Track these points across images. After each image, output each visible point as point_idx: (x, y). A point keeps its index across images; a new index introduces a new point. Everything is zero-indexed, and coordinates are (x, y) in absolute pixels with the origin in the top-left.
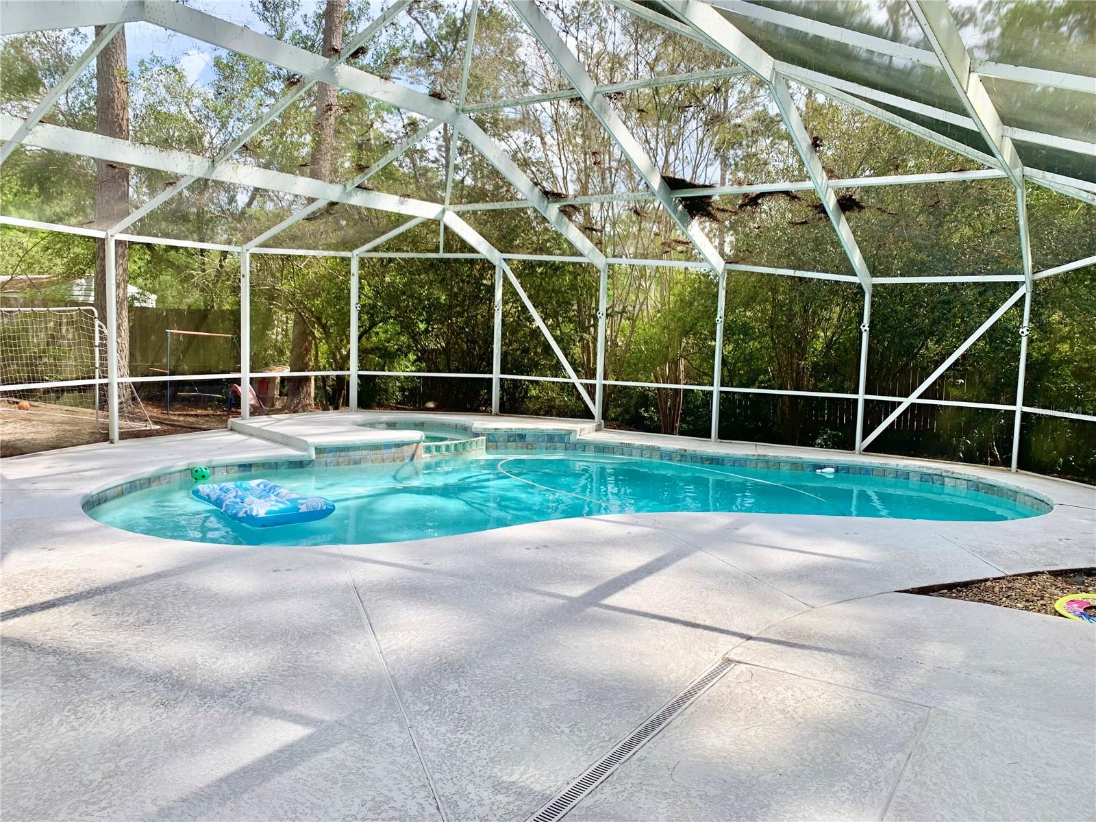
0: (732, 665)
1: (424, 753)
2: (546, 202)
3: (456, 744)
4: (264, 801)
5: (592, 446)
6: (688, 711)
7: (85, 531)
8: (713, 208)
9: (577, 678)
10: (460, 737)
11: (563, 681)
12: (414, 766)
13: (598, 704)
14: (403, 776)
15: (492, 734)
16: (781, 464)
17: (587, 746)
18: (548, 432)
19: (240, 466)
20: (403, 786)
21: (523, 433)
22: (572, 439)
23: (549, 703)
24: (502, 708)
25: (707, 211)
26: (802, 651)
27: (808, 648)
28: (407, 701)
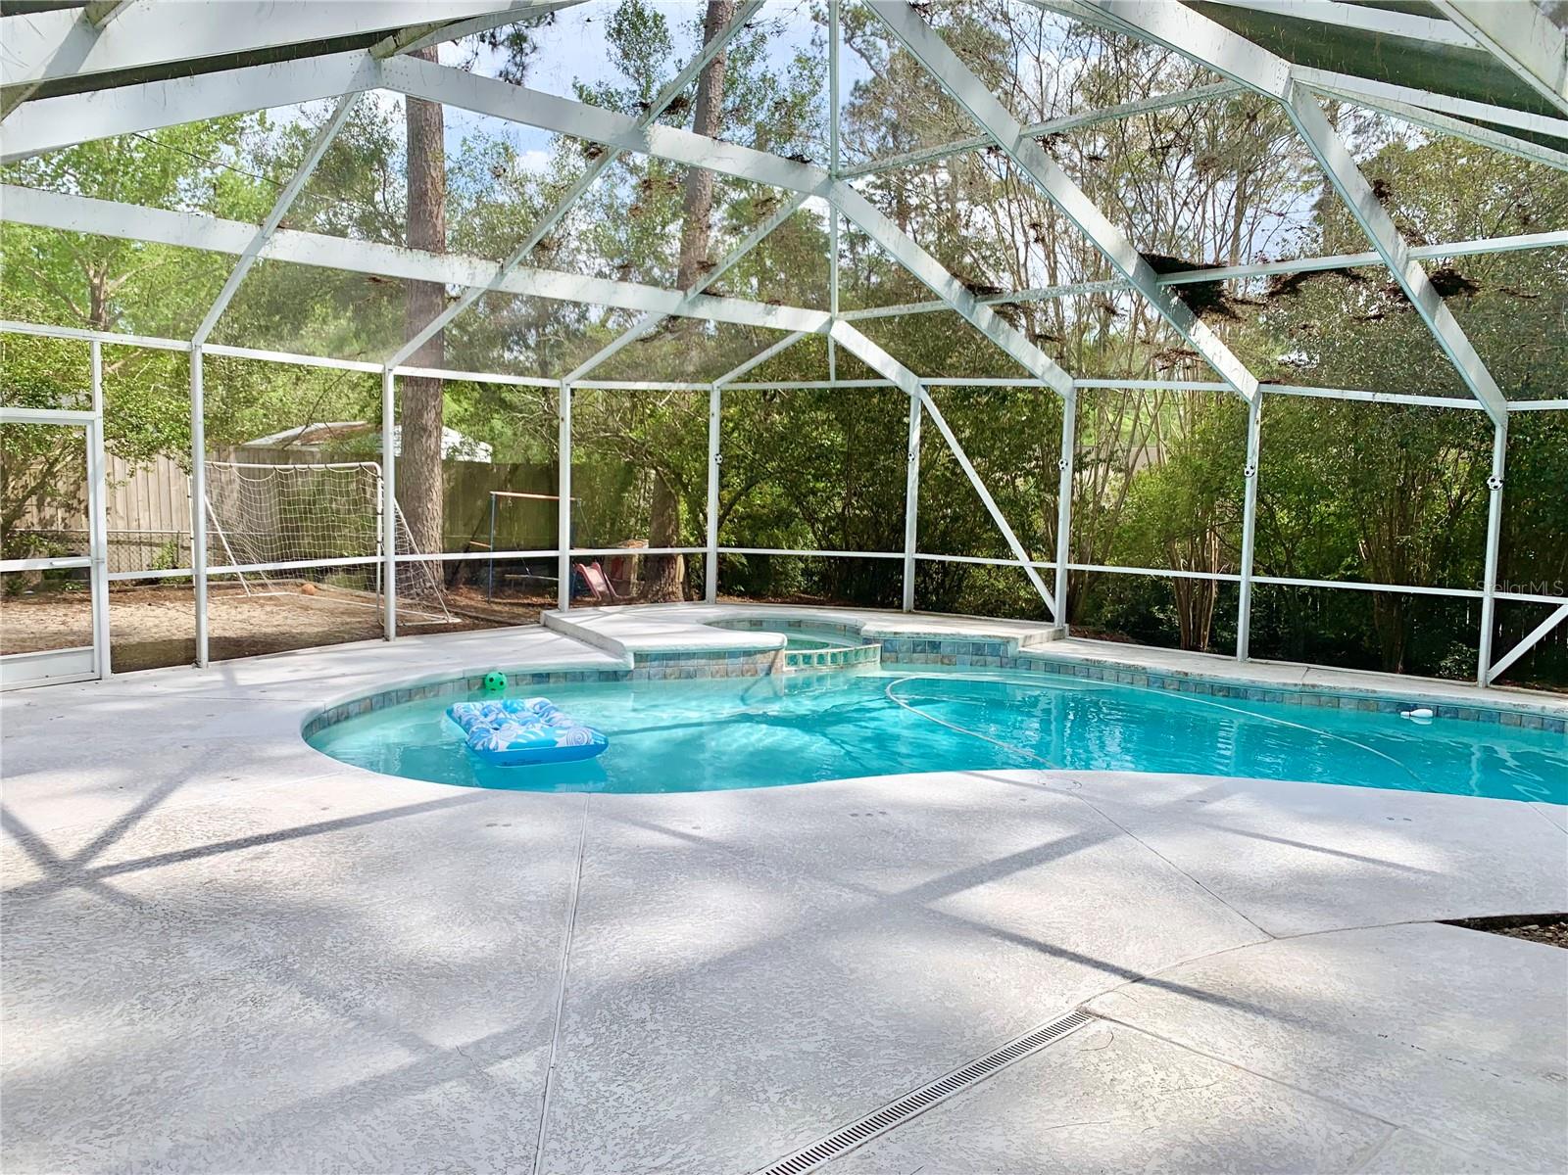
0: (1090, 1020)
1: (552, 1109)
2: (972, 301)
3: (603, 1100)
4: (306, 1151)
5: (1041, 663)
6: (978, 1089)
7: (286, 758)
8: (1227, 299)
9: (831, 1019)
10: (616, 1090)
11: (807, 1021)
12: (528, 1126)
13: (843, 1062)
14: (505, 1138)
15: (663, 1091)
16: (1342, 700)
17: (791, 1127)
18: (975, 640)
19: (534, 676)
20: (496, 1154)
21: (937, 639)
22: (1012, 650)
23: (769, 1053)
24: (696, 1053)
25: (1218, 304)
26: (1215, 1007)
27: (1229, 1005)
28: (566, 1029)
